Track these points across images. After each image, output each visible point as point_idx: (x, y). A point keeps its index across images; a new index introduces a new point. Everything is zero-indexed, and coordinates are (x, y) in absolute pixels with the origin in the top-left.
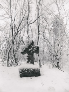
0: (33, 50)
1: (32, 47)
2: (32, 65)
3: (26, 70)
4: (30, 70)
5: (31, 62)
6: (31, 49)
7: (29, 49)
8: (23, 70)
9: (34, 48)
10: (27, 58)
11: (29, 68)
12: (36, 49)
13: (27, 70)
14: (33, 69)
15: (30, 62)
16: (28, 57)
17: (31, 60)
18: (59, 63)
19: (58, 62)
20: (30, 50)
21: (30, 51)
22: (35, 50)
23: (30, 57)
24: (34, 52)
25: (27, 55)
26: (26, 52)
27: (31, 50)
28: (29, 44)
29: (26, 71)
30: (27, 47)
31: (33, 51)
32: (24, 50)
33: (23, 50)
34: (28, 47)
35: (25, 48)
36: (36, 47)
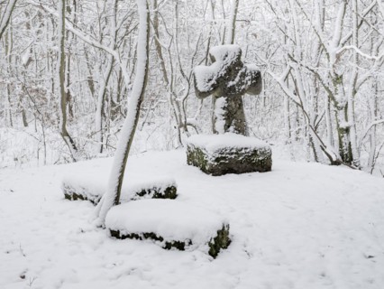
0: (243, 84)
1: (239, 74)
2: (240, 136)
3: (232, 154)
4: (243, 151)
5: (236, 129)
6: (237, 79)
7: (228, 80)
8: (223, 153)
9: (247, 78)
10: (224, 112)
12: (252, 79)
13: (234, 151)
14: (252, 149)
15: (232, 128)
16: (224, 108)
17: (234, 119)
18: (347, 130)
19: (343, 125)
20: (231, 83)
21: (234, 86)
22: (249, 83)
23: (230, 109)
24: (244, 92)
25: (222, 101)
26: (219, 90)
27: (235, 83)
28: (229, 61)
29: (233, 156)
30: (223, 72)
31: (243, 87)
32: (213, 85)
33: (210, 84)
34: (225, 75)
35: (215, 77)
36: (251, 72)
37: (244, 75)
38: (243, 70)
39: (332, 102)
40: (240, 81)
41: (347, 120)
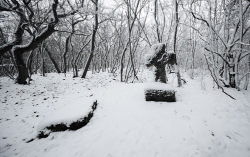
0: (165, 60)
1: (163, 56)
2: (163, 84)
4: (159, 92)
5: (161, 80)
6: (162, 58)
7: (158, 59)
8: (150, 92)
9: (167, 58)
10: (155, 73)
11: (157, 89)
12: (169, 58)
13: (155, 91)
14: (164, 91)
15: (159, 80)
16: (156, 71)
17: (161, 76)
18: (234, 75)
19: (232, 73)
20: (159, 60)
21: (160, 62)
22: (168, 60)
23: (159, 71)
24: (165, 64)
25: (154, 68)
27: (161, 60)
28: (158, 50)
29: (154, 93)
30: (155, 56)
31: (165, 62)
32: (151, 62)
33: (149, 61)
35: (152, 58)
36: (169, 55)
37: (165, 56)
38: (165, 54)
39: (227, 65)
40: (163, 59)
41: (234, 71)
